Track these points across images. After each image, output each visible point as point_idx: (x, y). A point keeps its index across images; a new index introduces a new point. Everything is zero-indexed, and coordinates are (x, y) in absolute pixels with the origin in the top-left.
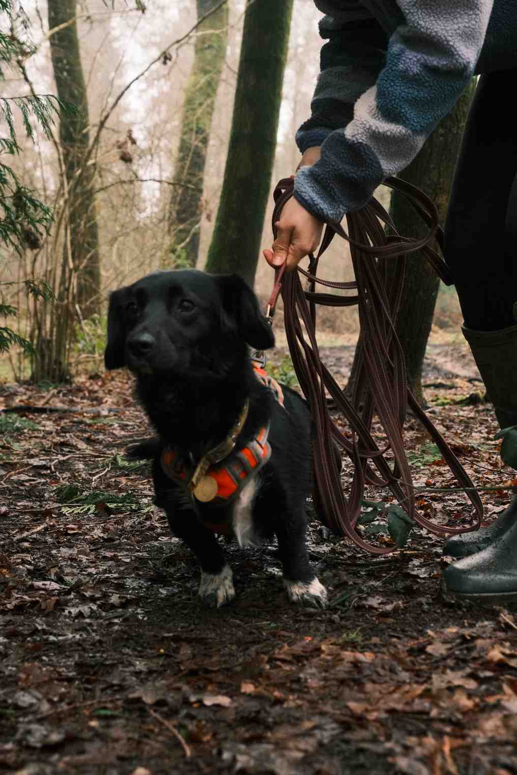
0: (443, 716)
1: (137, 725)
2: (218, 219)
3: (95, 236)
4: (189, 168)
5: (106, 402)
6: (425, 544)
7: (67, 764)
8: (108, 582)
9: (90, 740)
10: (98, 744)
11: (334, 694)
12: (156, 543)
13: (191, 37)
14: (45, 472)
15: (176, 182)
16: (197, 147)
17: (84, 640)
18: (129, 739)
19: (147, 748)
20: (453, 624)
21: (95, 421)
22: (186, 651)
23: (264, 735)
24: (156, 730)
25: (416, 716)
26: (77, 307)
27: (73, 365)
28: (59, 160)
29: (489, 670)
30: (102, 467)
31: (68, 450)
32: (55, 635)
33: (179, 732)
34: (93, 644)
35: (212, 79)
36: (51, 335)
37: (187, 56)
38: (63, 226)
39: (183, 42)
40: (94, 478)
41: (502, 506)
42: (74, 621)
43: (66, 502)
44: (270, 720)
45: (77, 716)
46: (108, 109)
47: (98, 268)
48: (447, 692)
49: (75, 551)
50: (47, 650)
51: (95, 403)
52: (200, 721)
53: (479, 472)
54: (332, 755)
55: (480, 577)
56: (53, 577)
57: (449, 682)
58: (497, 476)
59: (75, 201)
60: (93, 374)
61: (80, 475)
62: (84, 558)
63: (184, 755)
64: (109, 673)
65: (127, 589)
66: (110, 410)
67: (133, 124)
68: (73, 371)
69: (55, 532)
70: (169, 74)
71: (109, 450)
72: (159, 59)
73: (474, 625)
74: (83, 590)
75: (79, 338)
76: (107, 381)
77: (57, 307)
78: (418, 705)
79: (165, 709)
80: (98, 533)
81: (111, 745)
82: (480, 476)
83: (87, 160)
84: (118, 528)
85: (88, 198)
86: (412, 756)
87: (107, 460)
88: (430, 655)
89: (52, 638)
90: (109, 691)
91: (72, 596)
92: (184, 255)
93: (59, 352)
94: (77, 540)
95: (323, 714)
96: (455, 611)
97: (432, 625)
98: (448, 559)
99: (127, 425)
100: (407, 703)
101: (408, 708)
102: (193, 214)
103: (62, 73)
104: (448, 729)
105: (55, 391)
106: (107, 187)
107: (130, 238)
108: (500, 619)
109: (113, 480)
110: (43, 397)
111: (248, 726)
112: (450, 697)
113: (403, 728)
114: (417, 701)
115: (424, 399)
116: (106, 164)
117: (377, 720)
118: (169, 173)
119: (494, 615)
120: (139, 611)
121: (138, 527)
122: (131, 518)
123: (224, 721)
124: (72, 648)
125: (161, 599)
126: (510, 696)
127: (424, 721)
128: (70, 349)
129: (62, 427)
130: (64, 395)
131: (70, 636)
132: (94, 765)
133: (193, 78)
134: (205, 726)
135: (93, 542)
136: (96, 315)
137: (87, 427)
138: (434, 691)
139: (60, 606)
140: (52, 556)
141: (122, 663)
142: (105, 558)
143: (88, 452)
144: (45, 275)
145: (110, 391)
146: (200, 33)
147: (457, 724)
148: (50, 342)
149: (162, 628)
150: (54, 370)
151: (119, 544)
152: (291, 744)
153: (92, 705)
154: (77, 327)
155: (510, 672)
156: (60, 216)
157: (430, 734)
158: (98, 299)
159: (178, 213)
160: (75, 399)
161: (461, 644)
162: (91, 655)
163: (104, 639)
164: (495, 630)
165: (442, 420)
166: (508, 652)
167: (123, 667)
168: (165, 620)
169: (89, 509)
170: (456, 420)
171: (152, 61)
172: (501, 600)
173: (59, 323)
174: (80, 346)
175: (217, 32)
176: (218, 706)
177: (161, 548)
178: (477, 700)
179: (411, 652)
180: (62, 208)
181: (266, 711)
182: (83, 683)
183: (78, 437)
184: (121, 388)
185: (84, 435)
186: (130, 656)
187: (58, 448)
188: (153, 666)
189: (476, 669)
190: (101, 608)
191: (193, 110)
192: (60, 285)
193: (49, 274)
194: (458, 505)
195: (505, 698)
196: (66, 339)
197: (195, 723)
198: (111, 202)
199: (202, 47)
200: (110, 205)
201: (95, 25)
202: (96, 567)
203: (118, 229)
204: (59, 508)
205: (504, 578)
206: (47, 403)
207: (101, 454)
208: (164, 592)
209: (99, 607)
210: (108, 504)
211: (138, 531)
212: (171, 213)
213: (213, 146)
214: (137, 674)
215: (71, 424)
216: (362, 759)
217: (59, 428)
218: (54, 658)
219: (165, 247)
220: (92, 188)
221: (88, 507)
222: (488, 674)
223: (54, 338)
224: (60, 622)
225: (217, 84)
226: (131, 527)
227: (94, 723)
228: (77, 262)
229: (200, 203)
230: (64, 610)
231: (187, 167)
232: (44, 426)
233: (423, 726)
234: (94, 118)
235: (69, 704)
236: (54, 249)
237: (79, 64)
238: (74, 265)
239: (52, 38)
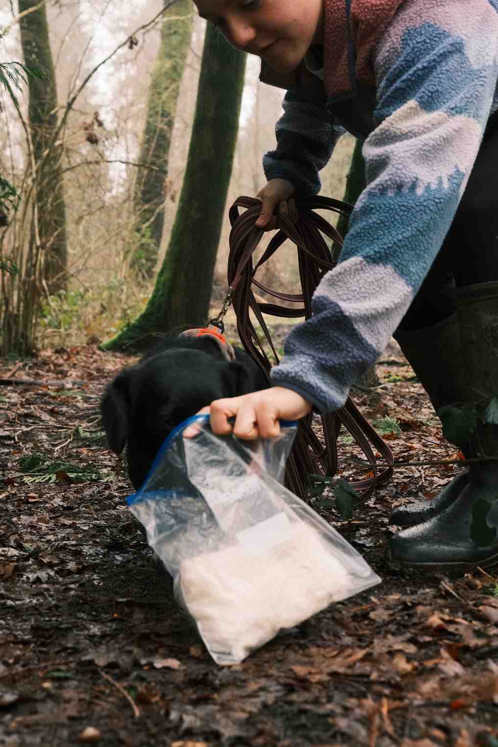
0: (382, 679)
1: (89, 686)
2: (182, 200)
3: (62, 215)
4: (155, 150)
5: (71, 375)
6: (372, 515)
7: (20, 723)
8: (66, 549)
9: (43, 701)
10: (50, 704)
11: (280, 658)
12: (114, 512)
13: (157, 23)
14: (9, 442)
15: (141, 163)
16: (162, 129)
17: (41, 605)
18: (80, 700)
19: (98, 709)
20: (396, 592)
21: (59, 394)
22: (138, 615)
23: (211, 696)
24: (107, 691)
25: (356, 679)
26: (44, 282)
27: (40, 339)
28: (28, 140)
29: (429, 635)
30: (65, 438)
31: (32, 421)
32: (13, 600)
33: (129, 693)
34: (50, 609)
35: (177, 64)
36: (18, 310)
37: (153, 41)
38: (30, 205)
39: (148, 28)
40: (57, 448)
41: (447, 479)
42: (31, 586)
43: (28, 472)
44: (217, 682)
45: (31, 677)
46: (75, 91)
47: (65, 246)
48: (387, 656)
49: (34, 519)
50: (4, 614)
51: (60, 376)
52: (149, 683)
53: (426, 446)
54: (274, 715)
55: (424, 547)
56: (12, 543)
57: (390, 646)
58: (444, 450)
59: (42, 180)
60: (59, 348)
61: (43, 446)
62: (43, 526)
63: (133, 716)
64: (63, 636)
65: (84, 556)
66: (74, 383)
67: (101, 106)
68: (39, 346)
69: (16, 501)
70: (136, 58)
71: (71, 421)
72: (125, 43)
73: (416, 592)
74: (41, 556)
75: (46, 313)
76: (71, 355)
77: (24, 283)
78: (359, 669)
79: (117, 671)
80: (58, 501)
81: (62, 706)
82: (428, 450)
83: (54, 140)
84: (77, 497)
85: (55, 178)
86: (352, 717)
87: (69, 432)
88: (373, 620)
89: (10, 602)
90: (63, 654)
91: (30, 562)
92: (148, 234)
93: (25, 327)
94: (37, 508)
95: (268, 676)
96: (398, 579)
97: (376, 592)
98: (393, 529)
99: (90, 398)
100: (349, 667)
101: (349, 672)
102: (159, 195)
103: (31, 56)
104: (387, 691)
105: (21, 364)
106: (74, 167)
107: (96, 217)
108: (441, 586)
109: (75, 450)
110: (10, 370)
111: (195, 689)
112: (390, 661)
113: (344, 690)
114: (358, 665)
115: (376, 375)
116: (73, 145)
117: (319, 683)
118: (134, 155)
119: (435, 583)
120: (95, 577)
121: (97, 497)
122: (90, 487)
123: (173, 683)
124: (29, 612)
125: (117, 566)
126: (447, 660)
127: (365, 684)
128: (37, 324)
129: (27, 399)
130: (30, 368)
131: (28, 600)
132: (45, 725)
133: (158, 63)
134: (154, 687)
135: (52, 510)
136: (62, 292)
137: (51, 400)
138: (375, 654)
139: (19, 571)
140: (13, 523)
141: (77, 627)
142: (64, 526)
143: (51, 423)
144: (13, 252)
145: (75, 365)
146: (165, 19)
147: (397, 687)
148: (17, 316)
149: (116, 593)
150: (21, 344)
151: (79, 512)
152: (236, 705)
153: (46, 667)
154: (44, 303)
155: (448, 637)
156: (27, 194)
157: (369, 696)
158: (64, 276)
159: (144, 193)
160: (40, 372)
161: (402, 610)
162: (47, 619)
163: (60, 604)
164: (435, 597)
165: (394, 396)
166: (447, 618)
167: (78, 631)
168: (120, 586)
169: (50, 479)
170: (407, 397)
171: (119, 45)
172: (443, 569)
173: (26, 298)
174: (46, 321)
175: (182, 18)
176: (168, 669)
177: (119, 516)
178: (416, 664)
179: (355, 617)
180: (30, 187)
181: (213, 674)
182: (38, 646)
183: (42, 409)
184: (85, 362)
185: (48, 407)
186: (85, 620)
187: (22, 419)
188: (107, 630)
189: (416, 635)
190: (58, 574)
191: (159, 93)
192: (27, 261)
193: (16, 250)
194: (405, 477)
195: (443, 661)
196: (33, 315)
197: (145, 684)
198: (78, 182)
199: (168, 33)
200: (77, 185)
201: (64, 9)
202: (54, 534)
203: (84, 207)
204: (22, 477)
205: (446, 548)
206: (13, 375)
207: (64, 426)
208: (119, 558)
209: (56, 572)
210: (69, 474)
211: (96, 500)
212: (136, 193)
213: (178, 129)
214: (91, 637)
215: (35, 396)
216: (303, 719)
217: (24, 400)
218: (11, 622)
219: (130, 226)
220: (60, 167)
221: (49, 476)
222: (428, 639)
223: (21, 313)
224: (18, 587)
225: (182, 68)
226: (91, 495)
227: (47, 685)
228: (44, 240)
229: (164, 184)
230: (22, 576)
231: (152, 149)
232: (9, 398)
233: (363, 688)
234: (62, 99)
235: (24, 666)
236: (22, 227)
237: (48, 47)
238: (41, 242)
239: (21, 21)
